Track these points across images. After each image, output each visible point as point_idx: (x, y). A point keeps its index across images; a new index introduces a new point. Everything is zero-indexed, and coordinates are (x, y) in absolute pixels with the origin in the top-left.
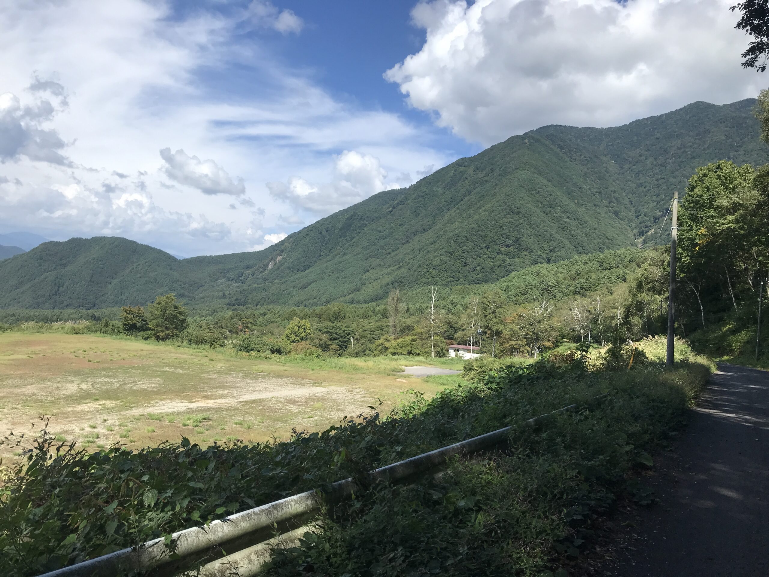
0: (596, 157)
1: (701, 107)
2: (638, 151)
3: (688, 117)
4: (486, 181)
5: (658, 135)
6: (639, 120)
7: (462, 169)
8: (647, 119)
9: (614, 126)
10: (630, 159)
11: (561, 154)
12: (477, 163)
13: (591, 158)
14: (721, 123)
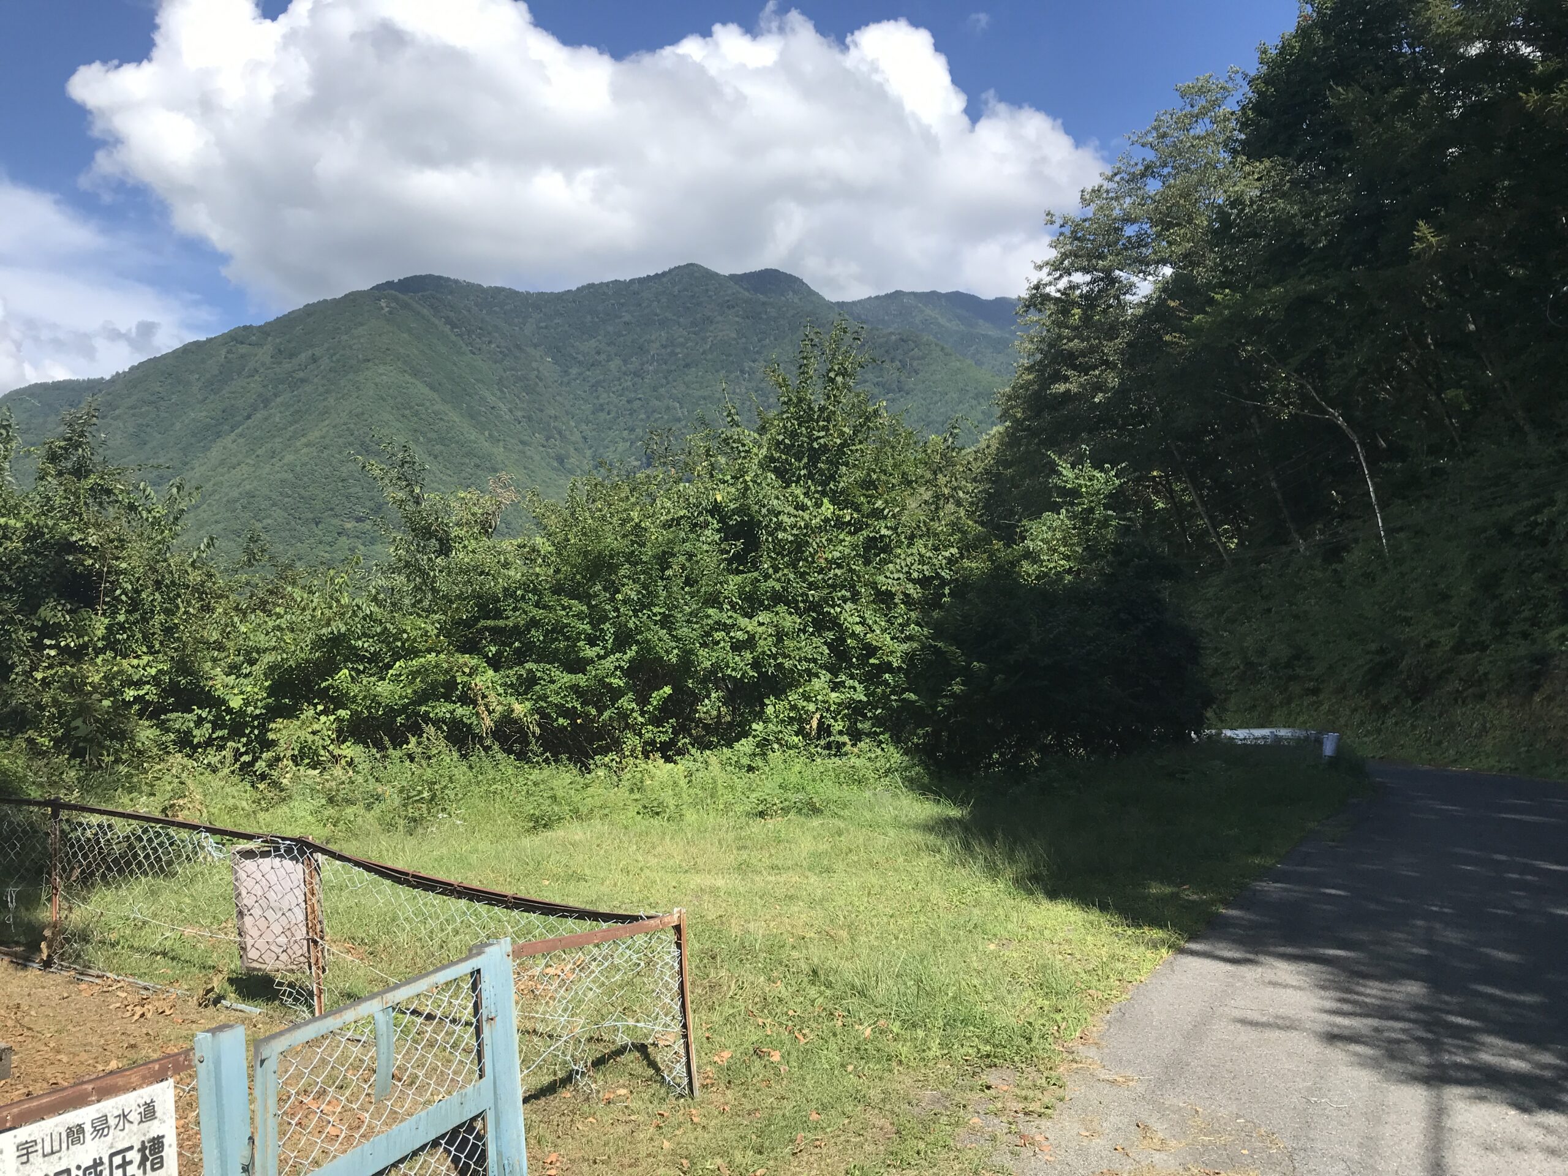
0: (518, 347)
1: (697, 274)
2: (593, 343)
3: (676, 290)
4: (302, 381)
5: (627, 317)
6: (593, 284)
7: (243, 349)
8: (607, 284)
9: (549, 291)
10: (580, 357)
11: (453, 338)
12: (278, 341)
13: (509, 350)
14: (728, 307)
